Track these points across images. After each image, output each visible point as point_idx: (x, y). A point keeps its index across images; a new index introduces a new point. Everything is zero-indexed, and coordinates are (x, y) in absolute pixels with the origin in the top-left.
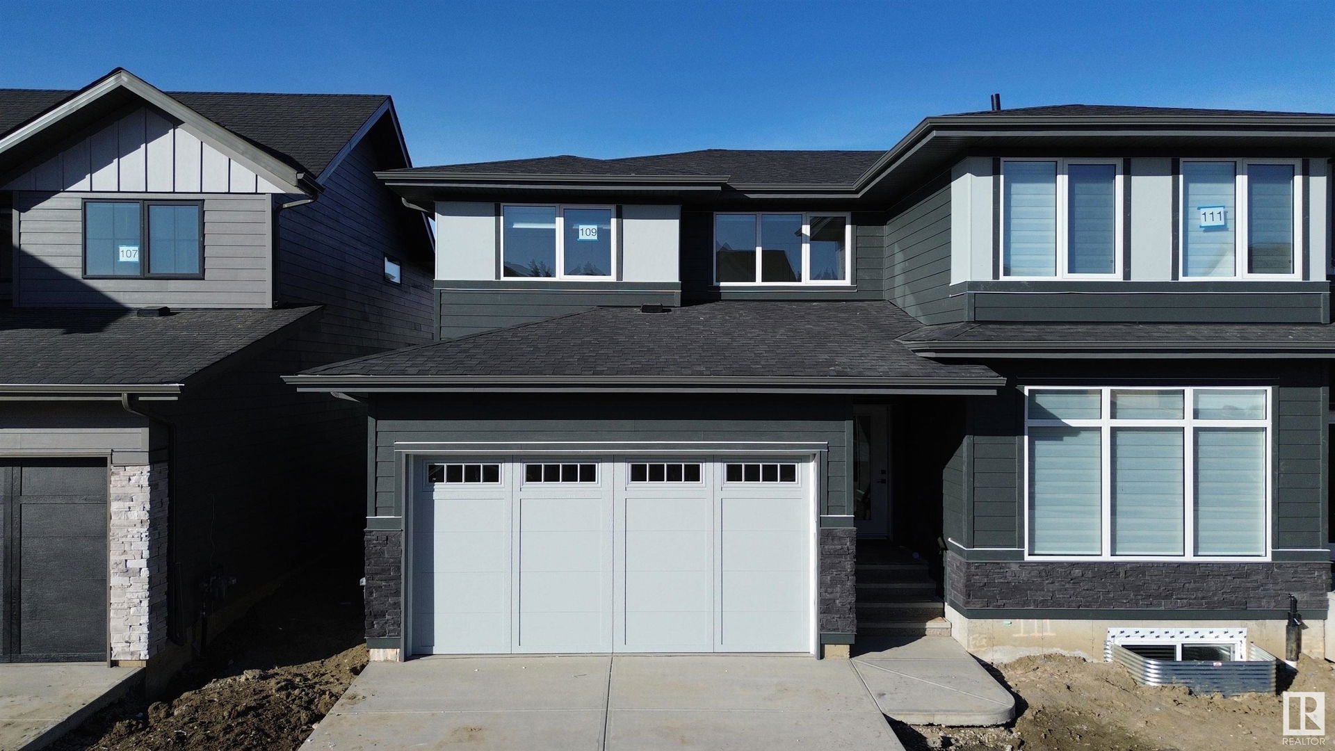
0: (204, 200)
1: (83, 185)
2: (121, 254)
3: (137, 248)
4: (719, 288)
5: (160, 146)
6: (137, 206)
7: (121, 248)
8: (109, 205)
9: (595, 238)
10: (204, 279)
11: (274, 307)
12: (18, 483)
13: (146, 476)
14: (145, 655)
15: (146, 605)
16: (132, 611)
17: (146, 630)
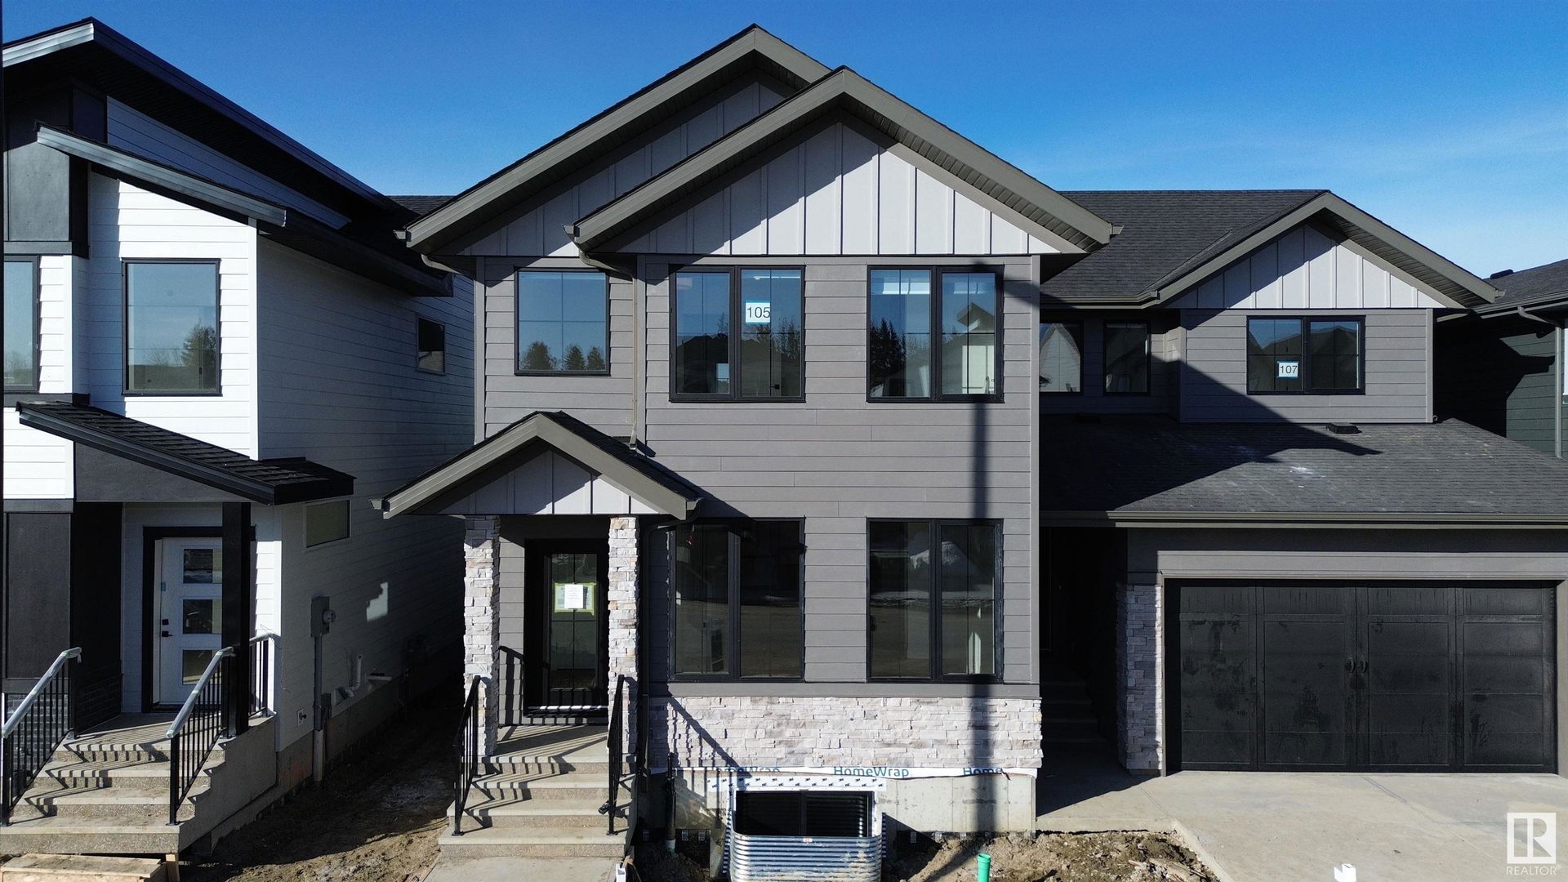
0: (1365, 316)
1: (1248, 302)
2: (1280, 369)
3: (1296, 364)
5: (1323, 264)
6: (1298, 322)
7: (1281, 364)
8: (1271, 322)
10: (1364, 394)
11: (1434, 422)
12: (1461, 603)
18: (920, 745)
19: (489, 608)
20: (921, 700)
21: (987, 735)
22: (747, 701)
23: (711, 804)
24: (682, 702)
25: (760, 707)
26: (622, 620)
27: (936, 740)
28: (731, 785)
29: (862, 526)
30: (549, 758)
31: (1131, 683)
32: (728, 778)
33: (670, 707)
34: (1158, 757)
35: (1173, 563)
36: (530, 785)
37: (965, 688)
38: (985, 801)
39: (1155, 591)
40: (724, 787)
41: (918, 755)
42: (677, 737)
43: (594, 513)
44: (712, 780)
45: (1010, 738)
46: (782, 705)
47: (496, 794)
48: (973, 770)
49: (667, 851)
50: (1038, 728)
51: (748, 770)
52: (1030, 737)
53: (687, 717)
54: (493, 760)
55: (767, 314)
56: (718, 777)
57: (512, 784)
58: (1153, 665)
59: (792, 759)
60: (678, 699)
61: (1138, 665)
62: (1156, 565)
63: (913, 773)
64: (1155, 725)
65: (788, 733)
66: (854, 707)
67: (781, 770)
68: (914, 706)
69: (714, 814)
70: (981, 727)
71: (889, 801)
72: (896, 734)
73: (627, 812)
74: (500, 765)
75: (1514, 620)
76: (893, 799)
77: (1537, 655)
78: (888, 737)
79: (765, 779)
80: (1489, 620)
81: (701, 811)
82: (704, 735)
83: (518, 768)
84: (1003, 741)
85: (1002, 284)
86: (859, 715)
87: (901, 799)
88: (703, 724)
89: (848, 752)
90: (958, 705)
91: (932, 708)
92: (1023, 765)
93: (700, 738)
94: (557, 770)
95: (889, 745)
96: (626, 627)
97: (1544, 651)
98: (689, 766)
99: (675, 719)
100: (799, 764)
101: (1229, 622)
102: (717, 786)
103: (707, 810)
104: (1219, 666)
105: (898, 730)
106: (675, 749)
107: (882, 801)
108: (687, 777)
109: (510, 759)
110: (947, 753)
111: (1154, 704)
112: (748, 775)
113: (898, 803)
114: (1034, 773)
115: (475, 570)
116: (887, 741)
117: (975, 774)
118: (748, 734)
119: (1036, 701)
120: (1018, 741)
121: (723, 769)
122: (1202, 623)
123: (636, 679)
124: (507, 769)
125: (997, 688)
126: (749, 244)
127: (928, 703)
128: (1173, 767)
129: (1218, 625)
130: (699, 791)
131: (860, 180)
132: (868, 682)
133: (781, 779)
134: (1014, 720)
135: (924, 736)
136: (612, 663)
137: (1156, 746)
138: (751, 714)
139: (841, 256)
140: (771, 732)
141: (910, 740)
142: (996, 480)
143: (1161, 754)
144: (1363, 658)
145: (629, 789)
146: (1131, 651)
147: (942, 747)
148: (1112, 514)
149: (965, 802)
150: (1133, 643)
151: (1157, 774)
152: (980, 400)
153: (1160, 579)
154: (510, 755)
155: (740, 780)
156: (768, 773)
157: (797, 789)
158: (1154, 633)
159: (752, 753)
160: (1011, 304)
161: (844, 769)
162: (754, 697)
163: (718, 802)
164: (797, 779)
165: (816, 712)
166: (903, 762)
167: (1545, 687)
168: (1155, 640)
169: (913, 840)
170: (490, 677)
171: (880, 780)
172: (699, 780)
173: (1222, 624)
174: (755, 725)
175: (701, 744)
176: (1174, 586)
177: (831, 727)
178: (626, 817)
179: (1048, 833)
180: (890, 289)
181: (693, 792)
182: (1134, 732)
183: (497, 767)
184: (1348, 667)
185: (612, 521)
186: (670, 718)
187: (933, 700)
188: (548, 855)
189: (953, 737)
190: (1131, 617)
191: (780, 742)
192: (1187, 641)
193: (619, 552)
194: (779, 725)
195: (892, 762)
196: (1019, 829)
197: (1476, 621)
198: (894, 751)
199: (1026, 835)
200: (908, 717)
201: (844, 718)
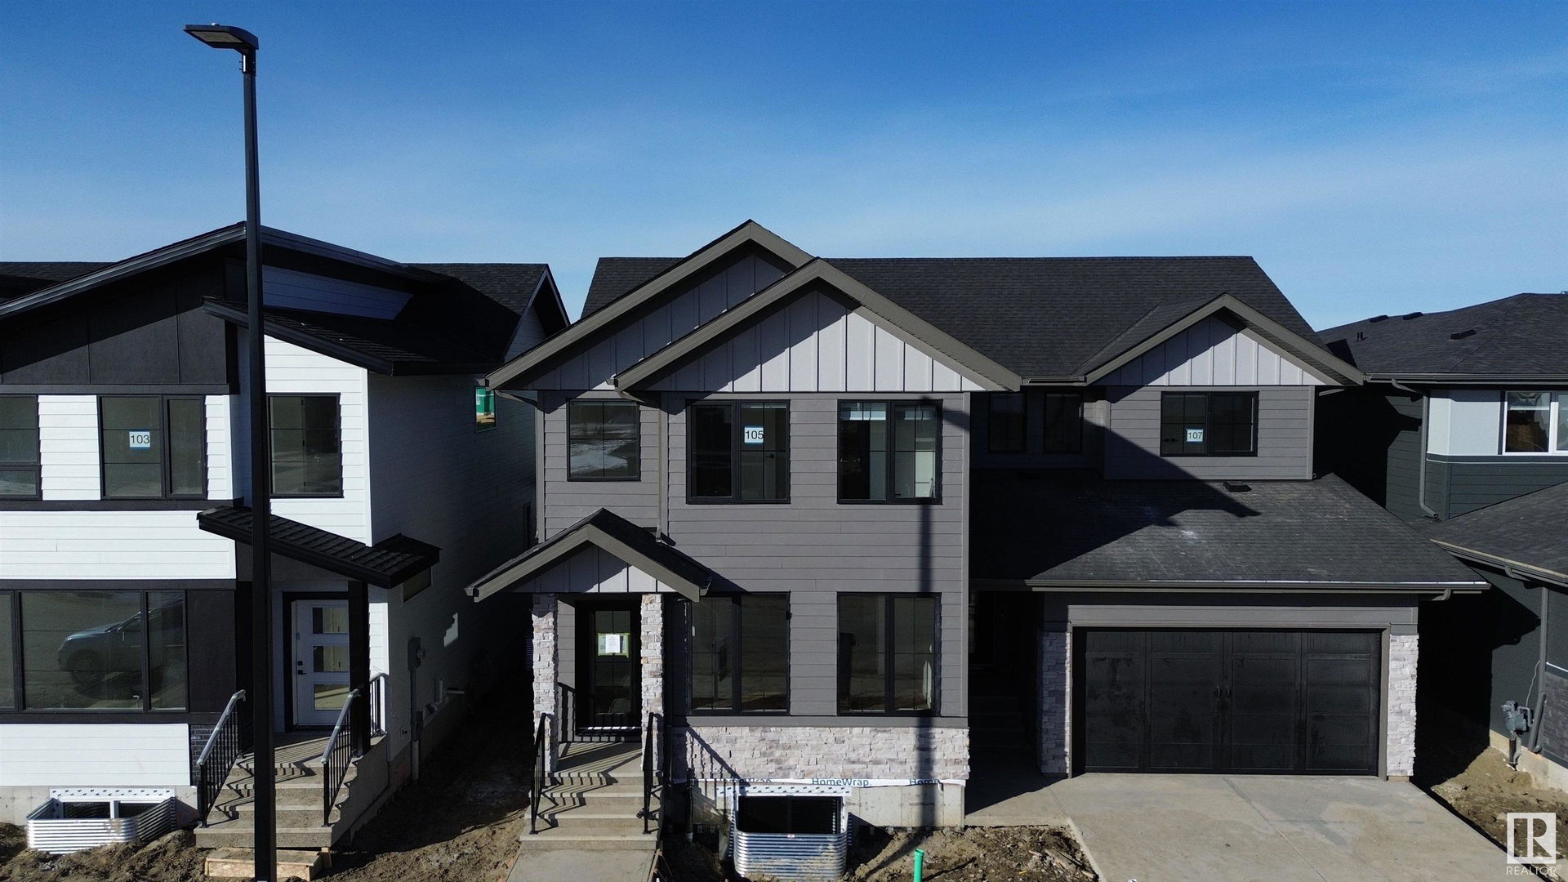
0: (1258, 392)
1: (1163, 381)
2: (1188, 435)
3: (1202, 431)
5: (1225, 348)
6: (1204, 397)
7: (1189, 431)
8: (1181, 397)
10: (1257, 456)
11: (1314, 479)
12: (1306, 645)
13: (1417, 643)
14: (1410, 773)
15: (1413, 736)
16: (1403, 740)
17: (1414, 755)
18: (877, 762)
19: (551, 662)
20: (878, 729)
21: (929, 755)
22: (746, 730)
23: (720, 805)
24: (697, 730)
25: (756, 735)
26: (651, 672)
27: (889, 759)
28: (734, 792)
29: (835, 596)
30: (598, 774)
31: (1046, 707)
32: (732, 787)
33: (688, 735)
34: (1066, 763)
35: (1080, 615)
36: (585, 795)
37: (914, 720)
38: (928, 803)
39: (1066, 636)
40: (730, 793)
41: (876, 769)
42: (694, 756)
43: (630, 591)
44: (721, 789)
45: (945, 758)
46: (773, 733)
47: (560, 802)
48: (917, 780)
49: (687, 841)
50: (966, 750)
51: (747, 781)
52: (961, 757)
53: (701, 741)
54: (556, 775)
55: (761, 436)
56: (725, 786)
57: (571, 794)
58: (1063, 693)
59: (781, 773)
60: (694, 729)
61: (1051, 694)
62: (1067, 616)
63: (872, 782)
64: (1064, 739)
65: (777, 754)
66: (829, 734)
67: (772, 781)
68: (873, 734)
69: (722, 813)
70: (925, 750)
71: (854, 804)
72: (858, 755)
73: (657, 816)
74: (562, 778)
75: (1348, 657)
76: (857, 802)
77: (1365, 684)
78: (853, 756)
79: (760, 787)
80: (1328, 658)
81: (713, 811)
82: (714, 755)
83: (574, 781)
84: (940, 760)
85: (941, 414)
86: (831, 740)
87: (863, 801)
88: (713, 747)
89: (823, 767)
90: (907, 733)
91: (886, 735)
92: (955, 776)
93: (711, 757)
94: (604, 783)
95: (854, 763)
96: (655, 676)
97: (1371, 682)
98: (703, 778)
99: (692, 743)
100: (786, 776)
101: (1124, 659)
102: (724, 792)
103: (717, 810)
104: (1116, 693)
105: (860, 751)
106: (693, 766)
107: (849, 804)
108: (701, 786)
109: (569, 774)
110: (897, 769)
111: (1064, 723)
112: (748, 784)
113: (860, 805)
114: (963, 783)
115: (541, 634)
116: (852, 759)
117: (919, 784)
118: (747, 754)
119: (965, 730)
120: (951, 759)
121: (728, 780)
122: (1104, 659)
123: (662, 715)
124: (567, 782)
125: (937, 720)
126: (747, 384)
127: (883, 731)
128: (1078, 771)
129: (1115, 661)
130: (711, 796)
131: (832, 334)
132: (838, 716)
133: (772, 788)
134: (949, 744)
135: (882, 756)
136: (644, 703)
137: (1065, 755)
138: (750, 739)
139: (818, 392)
140: (765, 753)
141: (870, 758)
142: (938, 563)
143: (1068, 761)
144: (1227, 687)
145: (658, 798)
146: (1046, 682)
147: (894, 764)
148: (1028, 582)
149: (911, 805)
150: (1048, 676)
151: (1065, 776)
152: (924, 502)
153: (1070, 627)
154: (569, 770)
155: (742, 788)
156: (763, 783)
157: (785, 795)
158: (1065, 669)
159: (750, 769)
160: (948, 429)
161: (819, 780)
162: (752, 727)
163: (725, 804)
164: (784, 788)
165: (799, 738)
166: (864, 775)
167: (1371, 710)
168: (1065, 674)
169: (872, 833)
170: (553, 714)
171: (847, 788)
172: (711, 788)
173: (1119, 660)
174: (752, 747)
175: (712, 762)
176: (1080, 633)
177: (810, 749)
178: (657, 819)
179: (974, 827)
180: (856, 416)
181: (706, 797)
182: (1047, 745)
183: (560, 780)
184: (1216, 693)
185: (643, 597)
186: (688, 742)
187: (887, 729)
188: (599, 849)
189: (902, 756)
190: (1046, 656)
191: (771, 761)
192: (1091, 673)
193: (649, 621)
194: (770, 747)
195: (856, 775)
196: (952, 824)
197: (1317, 658)
198: (857, 767)
199: (957, 829)
200: (869, 741)
201: (820, 742)
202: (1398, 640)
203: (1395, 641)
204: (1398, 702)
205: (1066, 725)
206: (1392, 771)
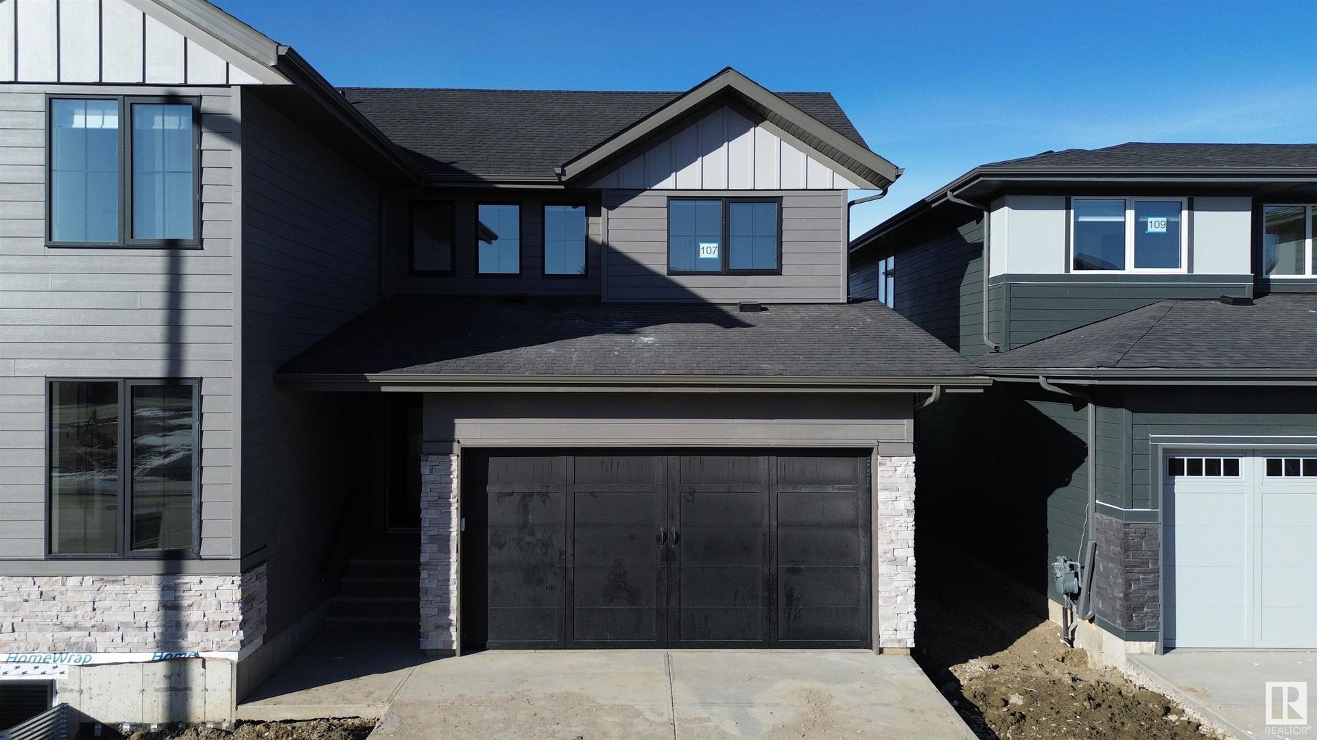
0: (782, 197)
1: (669, 183)
2: (701, 250)
3: (716, 245)
4: (1269, 280)
5: (742, 145)
6: (720, 203)
7: (702, 245)
8: (692, 203)
9: (1164, 230)
10: (781, 274)
11: (851, 301)
12: (775, 472)
13: (912, 467)
14: (911, 643)
15: (912, 592)
16: (900, 599)
17: (914, 619)
18: (104, 629)
20: (106, 578)
21: (178, 616)
27: (122, 623)
29: (41, 387)
31: (424, 558)
34: (451, 636)
35: (472, 433)
37: (156, 565)
38: (178, 688)
39: (451, 461)
41: (101, 639)
48: (165, 654)
50: (237, 608)
52: (228, 617)
58: (447, 538)
61: (433, 539)
62: (454, 435)
63: (96, 658)
64: (449, 602)
66: (28, 587)
68: (97, 585)
70: (171, 607)
71: (72, 690)
72: (76, 617)
75: (830, 489)
77: (853, 526)
78: (68, 619)
80: (804, 490)
84: (197, 623)
85: (200, 118)
86: (35, 595)
87: (84, 688)
89: (23, 637)
90: (147, 583)
91: (118, 587)
92: (219, 648)
95: (69, 629)
97: (860, 521)
101: (539, 493)
104: (528, 539)
105: (79, 612)
107: (65, 690)
110: (133, 637)
111: (448, 580)
113: (81, 692)
114: (234, 657)
116: (66, 624)
117: (165, 660)
119: (234, 578)
120: (214, 622)
122: (511, 494)
125: (191, 565)
127: (113, 582)
128: (473, 643)
129: (527, 496)
132: (46, 560)
134: (211, 599)
135: (108, 618)
137: (450, 624)
139: (16, 83)
141: (93, 622)
142: (192, 335)
143: (455, 634)
144: (674, 529)
146: (425, 524)
147: (129, 631)
148: (372, 377)
149: (156, 690)
150: (427, 515)
151: (452, 654)
152: (173, 247)
153: (457, 449)
158: (450, 505)
160: (210, 141)
161: (18, 656)
166: (84, 646)
167: (862, 559)
168: (449, 513)
169: (98, 733)
171: (61, 668)
173: (531, 495)
176: (475, 459)
179: (255, 723)
182: (427, 610)
184: (658, 539)
187: (119, 578)
189: (142, 619)
190: (425, 489)
192: (497, 513)
195: (72, 647)
196: (218, 719)
197: (789, 490)
198: (75, 635)
199: (224, 726)
200: (90, 597)
201: (19, 600)
202: (888, 464)
203: (885, 464)
204: (891, 547)
205: (451, 582)
206: (886, 641)
